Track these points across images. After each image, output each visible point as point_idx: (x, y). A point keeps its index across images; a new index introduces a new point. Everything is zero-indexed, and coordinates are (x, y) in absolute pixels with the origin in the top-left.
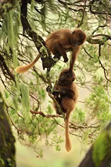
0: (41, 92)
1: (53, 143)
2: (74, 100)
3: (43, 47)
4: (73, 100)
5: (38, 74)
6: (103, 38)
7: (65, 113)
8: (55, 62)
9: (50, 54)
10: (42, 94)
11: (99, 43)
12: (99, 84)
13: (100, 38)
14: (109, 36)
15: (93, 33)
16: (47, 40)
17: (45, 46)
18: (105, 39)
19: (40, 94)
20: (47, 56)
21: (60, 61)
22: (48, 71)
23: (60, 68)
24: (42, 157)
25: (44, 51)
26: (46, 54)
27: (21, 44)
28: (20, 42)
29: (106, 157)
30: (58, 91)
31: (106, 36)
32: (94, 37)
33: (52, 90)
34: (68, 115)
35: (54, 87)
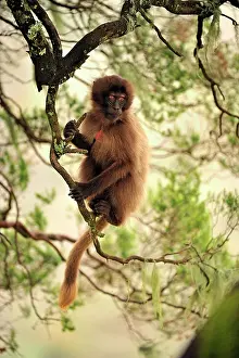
0: (17, 167)
3: (38, 26)
5: (11, 114)
10: (18, 173)
11: (198, 12)
12: (189, 152)
19: (12, 171)
20: (48, 50)
22: (52, 93)
23: (74, 102)
24: (13, 349)
25: (39, 35)
26: (47, 46)
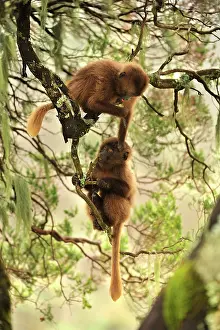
1: (73, 297)
2: (129, 199)
3: (63, 98)
4: (126, 201)
6: (182, 77)
7: (110, 226)
8: (88, 127)
9: (76, 111)
10: (51, 196)
11: (174, 86)
13: (177, 76)
14: (193, 73)
15: (162, 68)
16: (70, 84)
17: (67, 96)
18: (186, 79)
19: (47, 195)
20: (71, 114)
21: (96, 124)
22: (75, 143)
24: (50, 319)
25: (64, 105)
27: (14, 96)
28: (12, 93)
29: (189, 313)
30: (94, 183)
31: (187, 72)
32: (163, 74)
33: (82, 181)
34: (117, 229)
35: (88, 175)
